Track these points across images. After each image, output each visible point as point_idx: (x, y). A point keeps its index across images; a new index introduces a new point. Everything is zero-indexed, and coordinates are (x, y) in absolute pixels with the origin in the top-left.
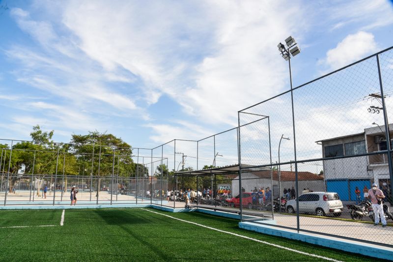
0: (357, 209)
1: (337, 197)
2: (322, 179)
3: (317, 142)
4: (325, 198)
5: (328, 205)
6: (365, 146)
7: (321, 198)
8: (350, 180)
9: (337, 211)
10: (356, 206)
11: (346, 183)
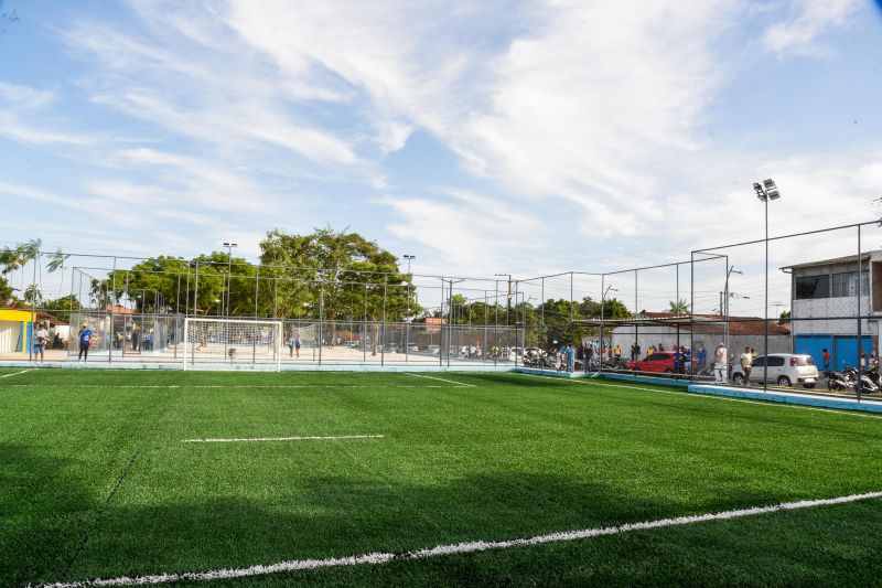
0: (836, 378)
1: (810, 362)
2: (787, 333)
3: (783, 269)
4: (793, 362)
5: (797, 372)
6: (868, 280)
7: (787, 362)
8: (837, 337)
9: (810, 380)
10: (837, 374)
11: (831, 341)
